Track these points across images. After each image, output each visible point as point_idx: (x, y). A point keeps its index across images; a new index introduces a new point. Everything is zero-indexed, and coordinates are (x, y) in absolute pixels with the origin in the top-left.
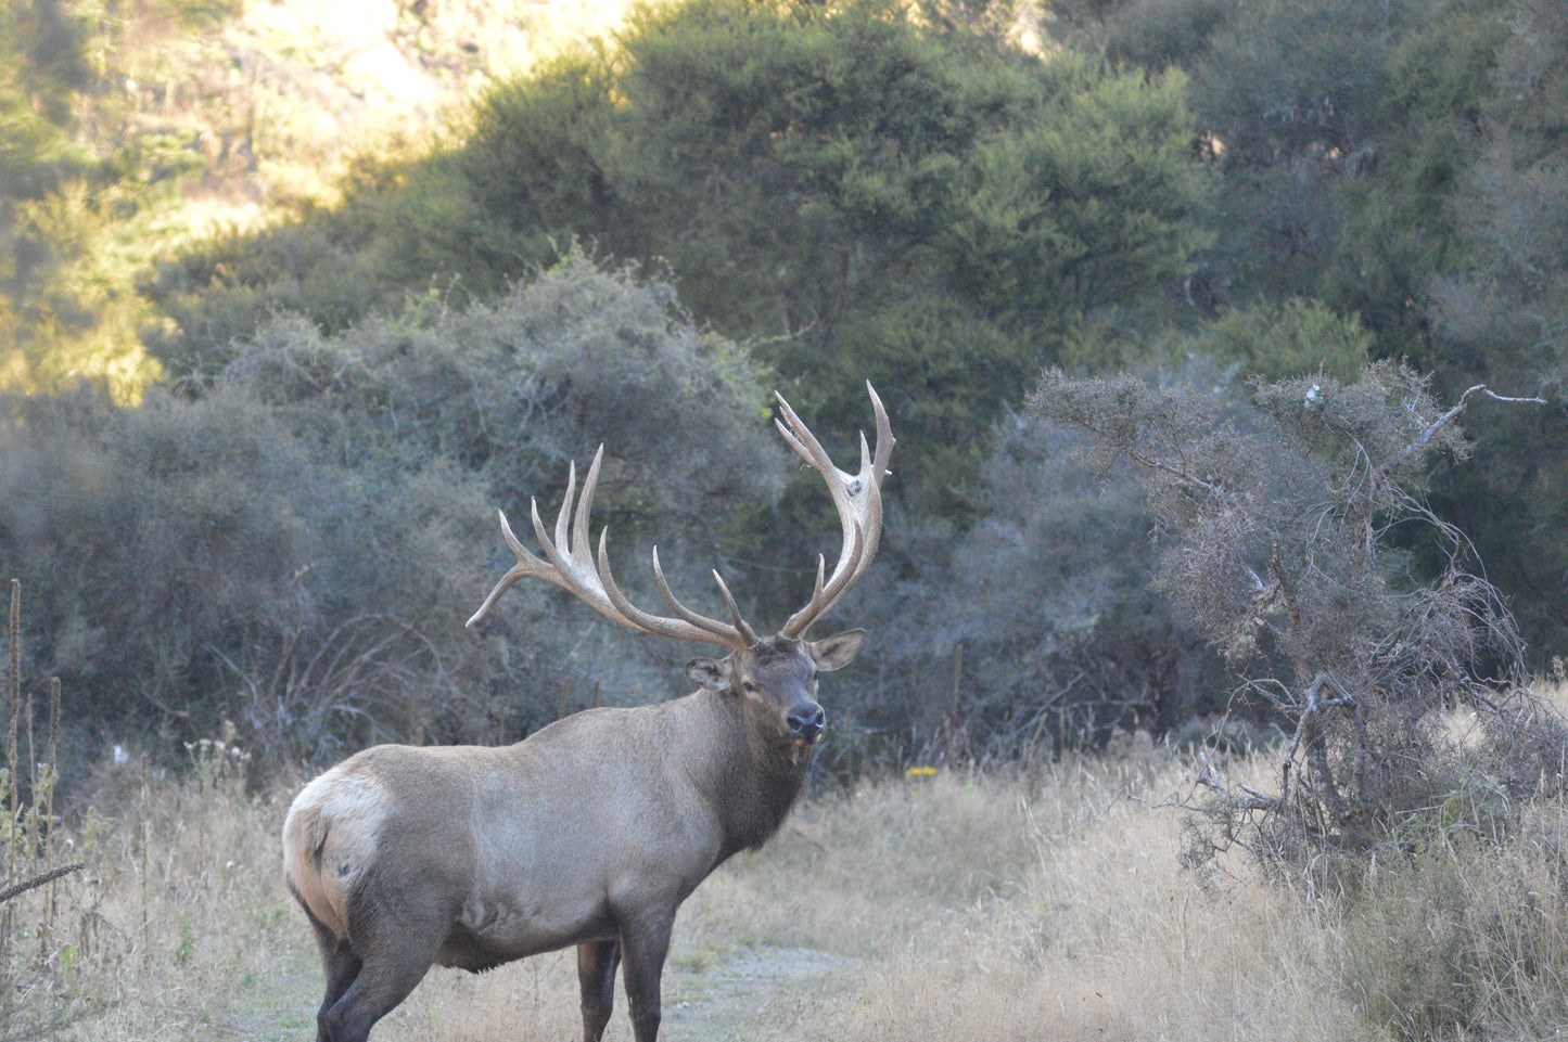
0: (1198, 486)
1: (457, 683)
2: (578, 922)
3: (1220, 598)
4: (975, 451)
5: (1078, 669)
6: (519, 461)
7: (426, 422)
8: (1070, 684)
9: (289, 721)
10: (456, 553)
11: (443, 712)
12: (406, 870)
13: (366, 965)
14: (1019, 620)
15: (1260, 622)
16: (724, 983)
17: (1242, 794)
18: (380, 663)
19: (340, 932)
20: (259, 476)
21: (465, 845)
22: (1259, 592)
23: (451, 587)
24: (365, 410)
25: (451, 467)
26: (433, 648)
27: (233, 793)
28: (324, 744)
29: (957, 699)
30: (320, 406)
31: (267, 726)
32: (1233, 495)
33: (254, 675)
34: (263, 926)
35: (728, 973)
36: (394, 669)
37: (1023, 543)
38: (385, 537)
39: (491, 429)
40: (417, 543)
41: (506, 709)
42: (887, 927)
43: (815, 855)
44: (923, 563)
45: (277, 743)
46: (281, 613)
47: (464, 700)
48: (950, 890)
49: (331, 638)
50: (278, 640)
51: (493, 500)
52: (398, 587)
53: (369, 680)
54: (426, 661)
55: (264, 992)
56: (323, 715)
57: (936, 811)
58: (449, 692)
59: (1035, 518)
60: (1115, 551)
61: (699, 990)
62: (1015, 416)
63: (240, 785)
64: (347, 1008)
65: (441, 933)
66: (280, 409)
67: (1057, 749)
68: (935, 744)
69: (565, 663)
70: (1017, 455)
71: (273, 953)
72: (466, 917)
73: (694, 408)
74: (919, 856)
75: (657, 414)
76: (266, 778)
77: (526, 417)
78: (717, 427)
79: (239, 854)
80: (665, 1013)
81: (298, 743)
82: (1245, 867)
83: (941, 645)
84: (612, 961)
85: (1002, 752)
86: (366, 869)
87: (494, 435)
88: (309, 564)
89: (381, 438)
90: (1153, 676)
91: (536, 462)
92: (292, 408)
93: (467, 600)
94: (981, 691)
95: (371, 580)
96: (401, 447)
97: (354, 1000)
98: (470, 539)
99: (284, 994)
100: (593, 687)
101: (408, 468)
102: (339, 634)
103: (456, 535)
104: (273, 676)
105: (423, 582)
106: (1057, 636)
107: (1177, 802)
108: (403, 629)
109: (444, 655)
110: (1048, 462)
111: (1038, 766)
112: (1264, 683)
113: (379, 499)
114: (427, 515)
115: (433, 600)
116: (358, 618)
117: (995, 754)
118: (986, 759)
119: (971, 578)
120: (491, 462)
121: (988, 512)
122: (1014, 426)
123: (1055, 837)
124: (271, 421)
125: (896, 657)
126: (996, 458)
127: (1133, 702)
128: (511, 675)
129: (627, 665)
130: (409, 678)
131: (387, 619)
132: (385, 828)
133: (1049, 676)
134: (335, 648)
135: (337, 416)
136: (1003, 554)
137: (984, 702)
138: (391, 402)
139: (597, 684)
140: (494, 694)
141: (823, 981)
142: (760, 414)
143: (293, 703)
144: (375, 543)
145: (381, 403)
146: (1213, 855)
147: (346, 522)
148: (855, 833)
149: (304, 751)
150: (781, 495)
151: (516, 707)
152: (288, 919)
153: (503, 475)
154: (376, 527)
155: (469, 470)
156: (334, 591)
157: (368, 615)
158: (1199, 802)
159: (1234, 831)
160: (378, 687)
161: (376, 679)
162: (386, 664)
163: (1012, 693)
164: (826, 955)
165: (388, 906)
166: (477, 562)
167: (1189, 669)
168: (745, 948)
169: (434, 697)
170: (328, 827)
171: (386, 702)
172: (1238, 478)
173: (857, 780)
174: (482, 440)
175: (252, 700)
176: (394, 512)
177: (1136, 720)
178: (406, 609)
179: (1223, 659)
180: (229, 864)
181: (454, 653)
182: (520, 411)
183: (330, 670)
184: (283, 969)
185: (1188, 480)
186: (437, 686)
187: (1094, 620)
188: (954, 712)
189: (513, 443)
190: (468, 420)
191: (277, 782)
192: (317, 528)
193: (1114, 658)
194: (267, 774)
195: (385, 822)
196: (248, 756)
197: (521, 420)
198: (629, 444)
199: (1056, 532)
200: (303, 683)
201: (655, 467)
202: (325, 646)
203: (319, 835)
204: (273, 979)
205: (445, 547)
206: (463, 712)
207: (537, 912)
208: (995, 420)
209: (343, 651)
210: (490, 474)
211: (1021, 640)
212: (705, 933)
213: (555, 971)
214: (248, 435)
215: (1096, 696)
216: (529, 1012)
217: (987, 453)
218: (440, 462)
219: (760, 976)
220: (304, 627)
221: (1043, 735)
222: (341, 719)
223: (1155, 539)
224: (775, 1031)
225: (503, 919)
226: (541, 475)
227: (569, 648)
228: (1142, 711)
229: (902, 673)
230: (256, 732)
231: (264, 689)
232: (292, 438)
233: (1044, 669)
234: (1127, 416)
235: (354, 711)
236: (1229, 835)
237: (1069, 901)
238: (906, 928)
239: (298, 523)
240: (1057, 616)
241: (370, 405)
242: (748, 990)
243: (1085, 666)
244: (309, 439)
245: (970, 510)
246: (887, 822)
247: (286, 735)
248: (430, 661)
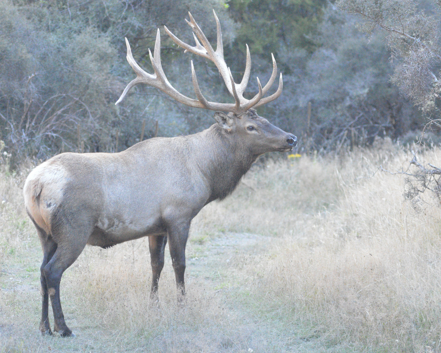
0: (409, 38)
1: (98, 123)
2: (148, 226)
3: (419, 85)
4: (315, 19)
5: (360, 111)
6: (122, 28)
7: (83, 12)
8: (357, 118)
9: (27, 140)
10: (96, 68)
11: (92, 135)
12: (75, 205)
13: (59, 246)
14: (335, 91)
15: (437, 95)
16: (213, 249)
17: (430, 168)
18: (65, 115)
19: (48, 231)
20: (12, 36)
21: (100, 194)
22: (436, 83)
23: (95, 82)
24: (57, 8)
25: (94, 31)
26: (87, 108)
27: (4, 171)
28: (43, 150)
29: (309, 125)
30: (38, 6)
31: (18, 142)
32: (424, 42)
33: (12, 120)
34: (18, 228)
35: (214, 244)
36: (71, 117)
37: (337, 59)
38: (66, 61)
39: (110, 15)
40: (79, 64)
41: (119, 133)
42: (281, 223)
43: (250, 193)
44: (293, 67)
45: (22, 149)
46: (23, 94)
47: (101, 130)
48: (307, 206)
49: (44, 104)
50: (22, 105)
51: (112, 45)
52: (72, 82)
53: (61, 122)
54: (84, 114)
55: (19, 256)
56: (42, 137)
57: (301, 173)
58: (95, 127)
59: (341, 48)
60: (375, 61)
61: (202, 252)
62: (332, 5)
63: (7, 167)
64: (52, 266)
65: (90, 231)
66: (21, 8)
67: (351, 145)
68: (300, 145)
69: (143, 113)
70: (333, 21)
71: (22, 239)
72: (99, 224)
73: (196, 4)
74: (294, 192)
75: (180, 7)
76: (18, 164)
77: (125, 10)
78: (206, 12)
79: (7, 197)
80: (187, 263)
81: (31, 149)
82: (432, 198)
83: (302, 102)
84: (163, 243)
85: (329, 147)
86: (59, 204)
87: (112, 17)
88: (34, 73)
89: (64, 19)
90: (392, 114)
91: (129, 28)
92: (26, 7)
93: (101, 87)
94: (319, 121)
95: (60, 79)
96: (72, 23)
97: (55, 262)
98: (102, 61)
99: (27, 257)
100: (155, 123)
101: (75, 32)
102: (48, 103)
103: (96, 60)
104: (20, 120)
105: (82, 81)
106: (351, 98)
107: (402, 171)
108: (75, 100)
109: (92, 111)
110: (346, 24)
111: (344, 152)
112: (438, 121)
113: (63, 45)
114: (84, 51)
115: (87, 87)
116: (56, 96)
117: (325, 148)
118: (322, 150)
119: (314, 74)
120: (111, 29)
121: (321, 46)
122: (331, 9)
123: (351, 185)
124: (17, 13)
125: (283, 107)
126: (324, 23)
127: (383, 125)
128: (121, 119)
129: (170, 113)
130: (78, 121)
131: (67, 96)
132: (66, 187)
133: (348, 115)
134: (46, 108)
135: (45, 10)
136: (327, 63)
137: (320, 126)
138: (68, 4)
139: (157, 122)
140: (113, 127)
141: (254, 247)
142: (224, 7)
143: (29, 132)
144: (62, 64)
145: (64, 4)
146: (418, 194)
147: (50, 55)
148: (267, 183)
149: (34, 152)
150: (233, 40)
151: (123, 132)
152: (28, 225)
153: (116, 34)
154: (62, 57)
155: (102, 32)
156: (45, 85)
157: (60, 95)
158: (411, 172)
159: (426, 184)
160: (65, 125)
161: (63, 122)
162: (68, 115)
163: (332, 122)
164: (256, 236)
165: (68, 220)
166: (105, 71)
167: (407, 111)
168: (221, 233)
169: (88, 129)
170: (42, 187)
171: (68, 131)
172: (426, 34)
173: (267, 160)
174: (106, 19)
175: (12, 131)
176: (70, 51)
177: (385, 133)
178: (76, 91)
179: (421, 111)
180: (3, 202)
181: (96, 110)
182: (123, 7)
183: (44, 118)
184: (27, 246)
185: (406, 36)
186: (89, 124)
187: (366, 91)
188: (308, 131)
189: (120, 21)
190: (101, 11)
191: (23, 167)
192: (37, 58)
193: (375, 106)
194: (18, 162)
195: (66, 184)
196: (10, 155)
197: (123, 10)
198: (168, 20)
199: (350, 54)
200: (33, 124)
201: (180, 30)
202: (42, 108)
203: (38, 190)
204: (22, 250)
205: (92, 65)
206: (101, 135)
207: (131, 223)
208: (323, 7)
209: (50, 110)
210: (111, 34)
211: (336, 100)
212: (204, 228)
213: (141, 246)
214: (8, 19)
215: (367, 122)
216: (130, 265)
217: (320, 20)
218: (89, 29)
219: (228, 246)
220: (33, 100)
221: (345, 140)
222: (49, 139)
223: (392, 61)
224: (234, 270)
225: (117, 225)
226: (132, 34)
227: (145, 106)
228: (387, 129)
229: (285, 114)
230: (13, 145)
231: (17, 127)
232: (26, 20)
233: (346, 112)
234: (379, 10)
235: (54, 135)
236: (424, 185)
237: (357, 212)
238: (289, 223)
239: (30, 56)
240: (351, 89)
241: (59, 6)
242: (223, 251)
243: (363, 110)
244: (34, 20)
245: (313, 44)
246: (280, 178)
247: (26, 145)
248: (86, 113)
